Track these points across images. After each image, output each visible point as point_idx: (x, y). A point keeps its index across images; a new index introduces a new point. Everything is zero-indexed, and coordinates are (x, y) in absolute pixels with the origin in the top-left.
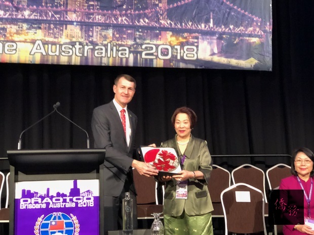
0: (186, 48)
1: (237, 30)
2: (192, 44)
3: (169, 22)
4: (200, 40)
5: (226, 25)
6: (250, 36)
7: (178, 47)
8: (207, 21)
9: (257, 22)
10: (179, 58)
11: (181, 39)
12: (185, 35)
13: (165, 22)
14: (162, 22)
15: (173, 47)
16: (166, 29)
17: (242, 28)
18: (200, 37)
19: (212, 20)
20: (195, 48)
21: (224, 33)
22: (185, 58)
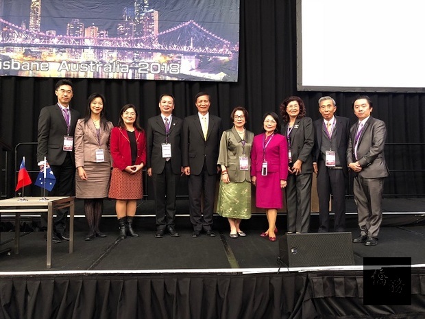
0: (171, 65)
1: (211, 51)
2: (176, 62)
3: (159, 45)
4: (182, 59)
5: (203, 47)
6: (221, 55)
7: (166, 65)
8: (188, 44)
9: (227, 44)
10: (166, 72)
11: (168, 59)
12: (171, 55)
13: (156, 46)
14: (154, 45)
15: (161, 65)
16: (157, 51)
17: (214, 49)
18: (182, 57)
19: (192, 44)
20: (178, 65)
21: (201, 53)
22: (171, 72)
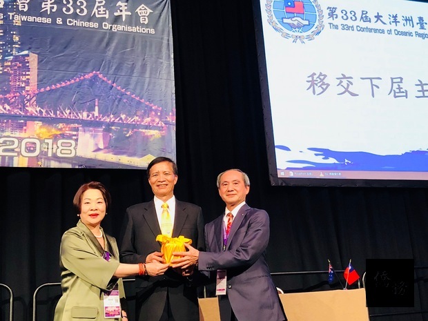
0: (60, 142)
1: (130, 120)
2: (70, 137)
3: (38, 109)
4: (80, 133)
5: (116, 114)
7: (50, 141)
8: (91, 109)
10: (50, 155)
11: (54, 131)
12: (60, 126)
13: (32, 109)
14: (29, 109)
15: (42, 142)
16: (33, 118)
17: (136, 118)
18: (80, 128)
19: (97, 108)
20: (73, 143)
21: (113, 124)
22: (59, 155)
